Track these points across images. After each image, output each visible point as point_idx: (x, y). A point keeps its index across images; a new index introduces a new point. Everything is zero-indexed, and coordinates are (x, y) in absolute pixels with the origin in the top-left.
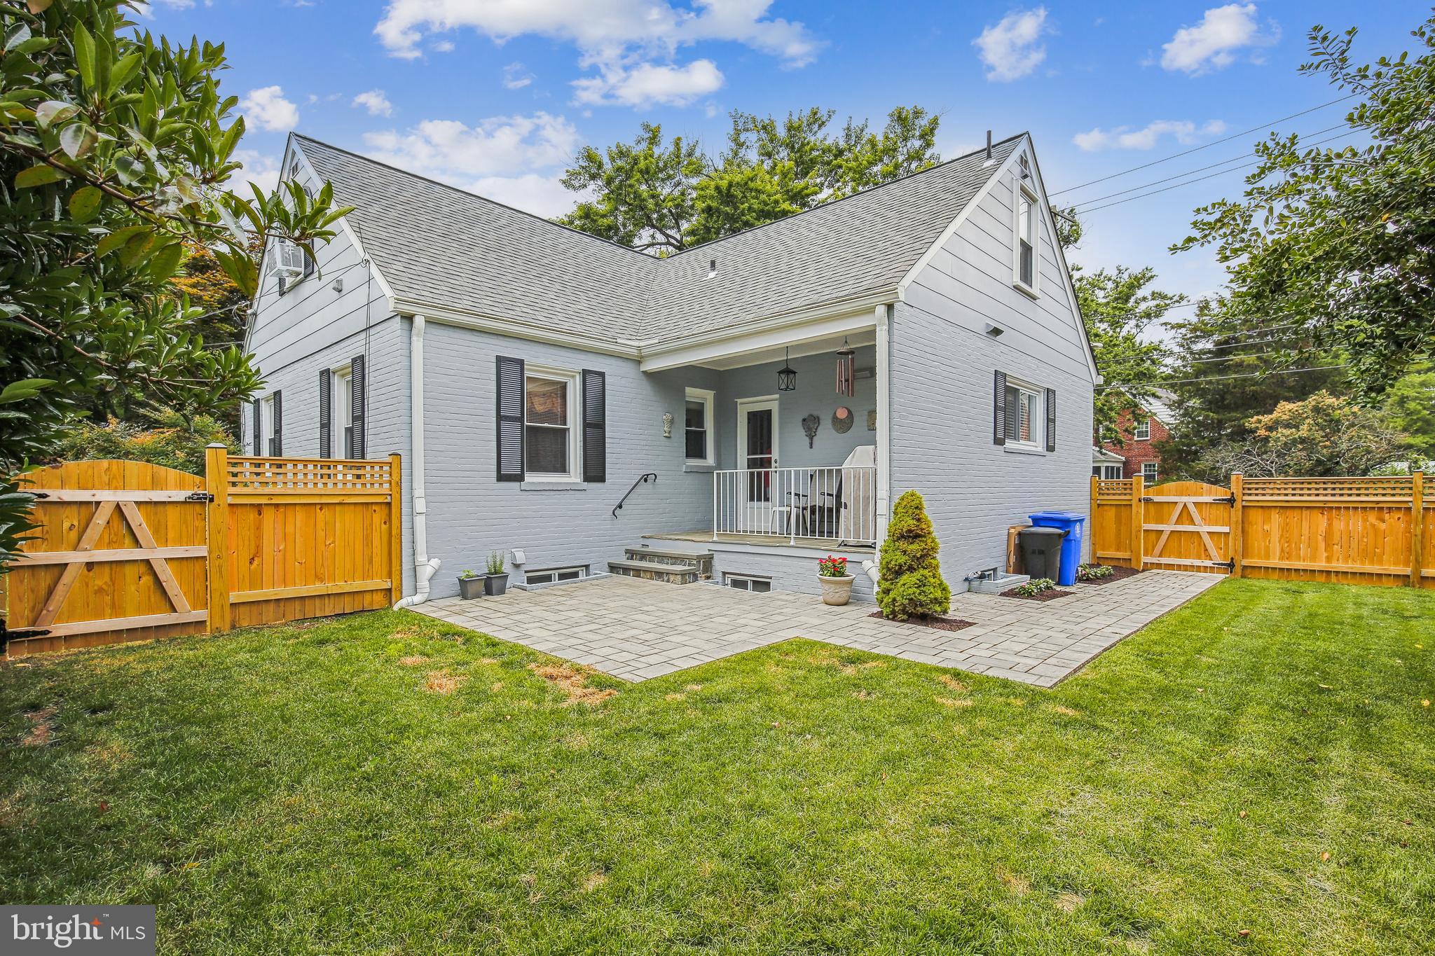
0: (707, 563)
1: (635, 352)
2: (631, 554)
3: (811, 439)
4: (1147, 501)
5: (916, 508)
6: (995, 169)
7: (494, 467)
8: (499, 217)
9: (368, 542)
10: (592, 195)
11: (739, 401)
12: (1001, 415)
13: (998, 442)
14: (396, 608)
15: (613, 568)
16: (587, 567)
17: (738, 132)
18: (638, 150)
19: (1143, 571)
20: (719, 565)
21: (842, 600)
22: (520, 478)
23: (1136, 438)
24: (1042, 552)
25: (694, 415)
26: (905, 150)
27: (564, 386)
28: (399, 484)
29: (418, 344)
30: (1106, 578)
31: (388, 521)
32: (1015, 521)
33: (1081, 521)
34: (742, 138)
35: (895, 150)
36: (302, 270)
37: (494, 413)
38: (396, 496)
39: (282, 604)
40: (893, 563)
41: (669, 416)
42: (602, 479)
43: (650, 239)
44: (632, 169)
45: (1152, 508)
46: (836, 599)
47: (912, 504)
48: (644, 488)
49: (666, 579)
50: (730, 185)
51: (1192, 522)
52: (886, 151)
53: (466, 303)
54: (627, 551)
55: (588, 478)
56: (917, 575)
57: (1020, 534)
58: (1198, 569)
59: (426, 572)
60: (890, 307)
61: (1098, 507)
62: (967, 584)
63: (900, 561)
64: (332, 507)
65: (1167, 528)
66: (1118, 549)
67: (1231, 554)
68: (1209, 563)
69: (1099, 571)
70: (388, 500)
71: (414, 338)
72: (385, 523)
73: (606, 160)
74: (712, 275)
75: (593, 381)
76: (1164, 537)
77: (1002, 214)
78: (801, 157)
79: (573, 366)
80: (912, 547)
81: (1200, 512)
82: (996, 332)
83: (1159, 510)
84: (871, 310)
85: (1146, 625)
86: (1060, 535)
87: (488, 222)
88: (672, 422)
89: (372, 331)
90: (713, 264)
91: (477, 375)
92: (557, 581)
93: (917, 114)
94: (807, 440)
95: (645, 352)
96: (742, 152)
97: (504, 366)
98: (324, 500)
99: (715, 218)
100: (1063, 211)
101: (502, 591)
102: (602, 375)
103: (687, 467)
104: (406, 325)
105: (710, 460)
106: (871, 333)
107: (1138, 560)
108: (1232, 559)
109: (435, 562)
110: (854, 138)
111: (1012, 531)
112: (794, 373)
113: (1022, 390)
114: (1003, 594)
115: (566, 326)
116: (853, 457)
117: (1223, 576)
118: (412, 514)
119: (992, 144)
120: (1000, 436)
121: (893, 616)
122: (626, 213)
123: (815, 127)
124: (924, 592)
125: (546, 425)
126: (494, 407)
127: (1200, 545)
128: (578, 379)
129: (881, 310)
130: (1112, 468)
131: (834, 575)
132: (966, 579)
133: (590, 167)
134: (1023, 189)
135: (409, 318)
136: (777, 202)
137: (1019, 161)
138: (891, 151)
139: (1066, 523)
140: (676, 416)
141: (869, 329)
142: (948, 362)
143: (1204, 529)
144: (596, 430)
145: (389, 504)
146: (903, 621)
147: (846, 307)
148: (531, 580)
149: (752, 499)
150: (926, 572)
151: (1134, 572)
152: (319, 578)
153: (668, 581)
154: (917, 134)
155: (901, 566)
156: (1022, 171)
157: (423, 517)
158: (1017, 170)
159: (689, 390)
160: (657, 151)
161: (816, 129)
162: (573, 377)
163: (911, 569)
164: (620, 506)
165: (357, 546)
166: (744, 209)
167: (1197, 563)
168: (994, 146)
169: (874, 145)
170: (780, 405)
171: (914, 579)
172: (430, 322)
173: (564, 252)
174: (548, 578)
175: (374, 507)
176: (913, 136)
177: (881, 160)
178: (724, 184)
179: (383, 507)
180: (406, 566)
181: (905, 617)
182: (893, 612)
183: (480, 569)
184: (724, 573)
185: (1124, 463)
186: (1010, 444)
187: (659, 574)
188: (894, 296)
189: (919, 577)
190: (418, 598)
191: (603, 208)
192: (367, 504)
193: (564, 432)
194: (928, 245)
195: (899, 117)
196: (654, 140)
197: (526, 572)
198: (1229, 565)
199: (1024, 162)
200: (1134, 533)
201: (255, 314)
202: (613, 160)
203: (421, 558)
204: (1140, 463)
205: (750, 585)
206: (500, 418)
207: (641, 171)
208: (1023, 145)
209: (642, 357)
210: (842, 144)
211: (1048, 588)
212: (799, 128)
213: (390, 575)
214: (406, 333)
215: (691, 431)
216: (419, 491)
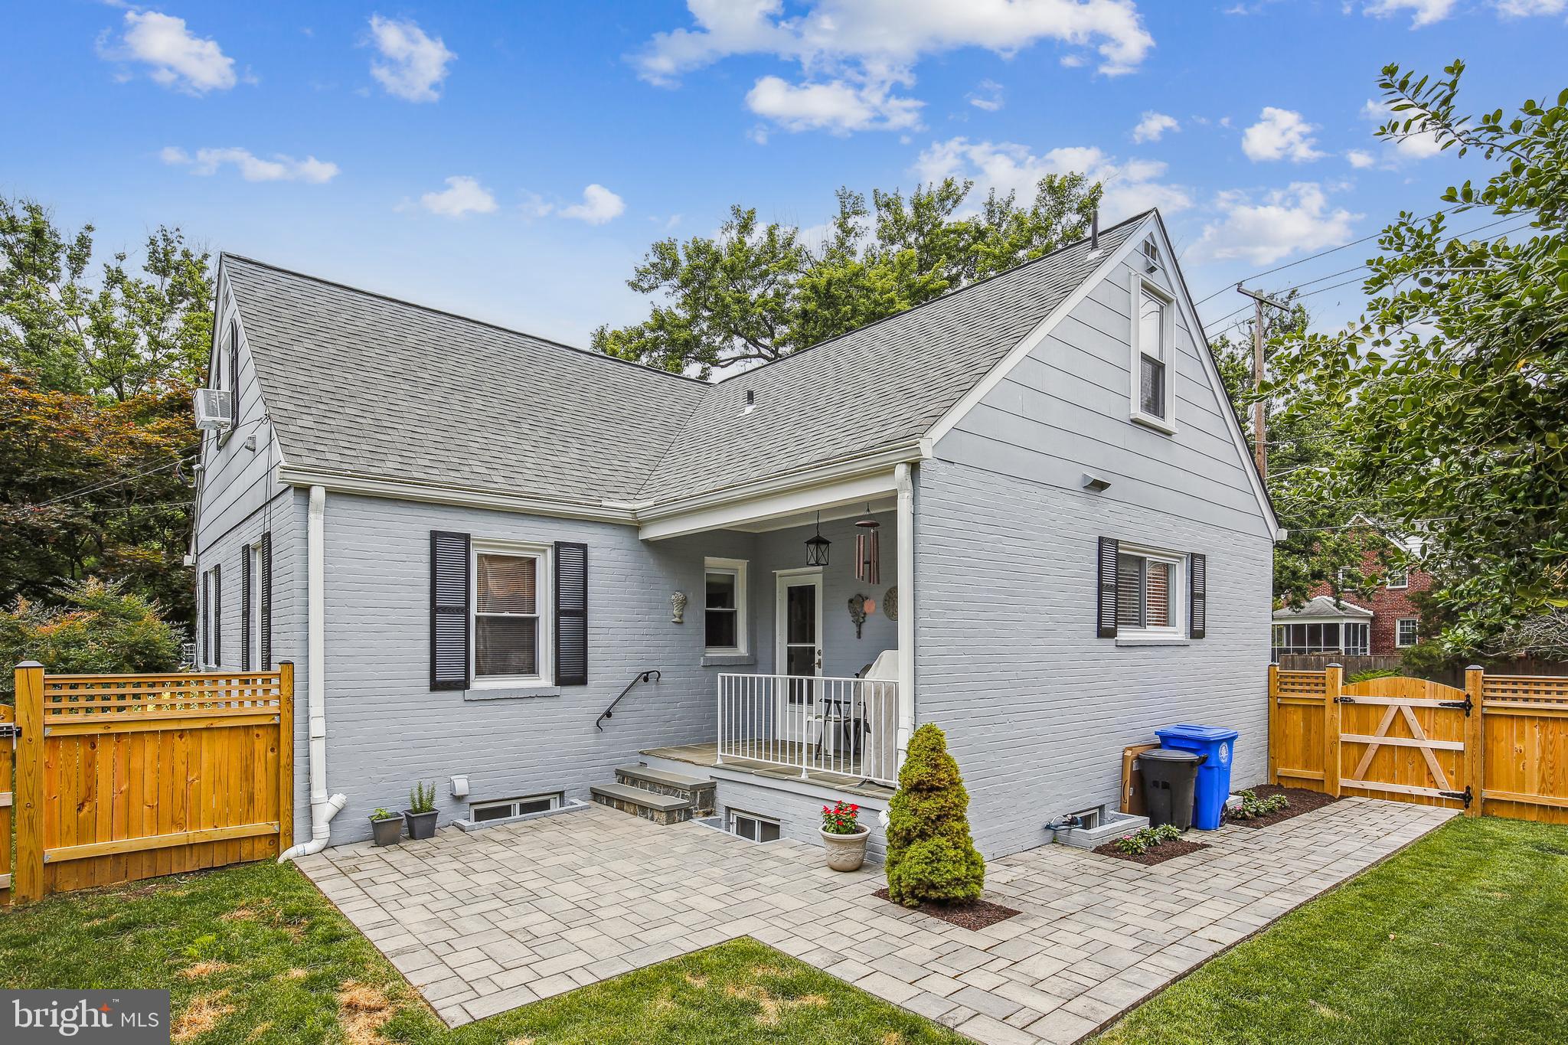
0: (704, 798)
1: (628, 516)
2: (623, 776)
3: (859, 626)
4: (1347, 702)
5: (933, 749)
6: (1098, 264)
7: (426, 673)
8: (492, 342)
9: (248, 775)
10: (668, 299)
11: (778, 572)
12: (1109, 598)
13: (1105, 633)
14: (281, 860)
15: (597, 795)
16: (561, 794)
17: (845, 216)
18: (722, 241)
19: (1342, 797)
20: (725, 796)
21: (849, 865)
22: (464, 685)
23: (1388, 587)
24: (1166, 786)
25: (719, 593)
26: (1059, 228)
27: (532, 562)
28: (290, 700)
29: (316, 522)
30: (1274, 816)
31: (275, 748)
32: (1134, 741)
33: (1230, 740)
34: (851, 223)
35: (1047, 229)
36: (229, 420)
37: (427, 603)
38: (286, 715)
39: (123, 860)
40: (899, 826)
41: (681, 596)
42: (581, 680)
43: (743, 349)
44: (713, 268)
45: (1353, 713)
46: (841, 861)
47: (927, 744)
48: (643, 691)
49: (650, 815)
50: (829, 283)
51: (1410, 734)
52: (1036, 229)
53: (390, 466)
54: (618, 772)
55: (560, 681)
56: (930, 845)
57: (1138, 758)
58: (1420, 799)
59: (324, 812)
60: (914, 467)
61: (1277, 708)
62: (1050, 833)
63: (907, 824)
64: (198, 733)
65: (1374, 740)
66: (1307, 766)
67: (1467, 782)
68: (1433, 792)
69: (1262, 806)
70: (276, 721)
71: (311, 515)
72: (272, 750)
73: (682, 256)
74: (749, 409)
75: (571, 558)
76: (1370, 753)
77: (1112, 323)
78: (932, 241)
79: (541, 538)
80: (926, 805)
81: (1421, 720)
82: (1099, 486)
83: (1363, 715)
84: (889, 471)
85: (1275, 921)
86: (1192, 763)
87: (470, 352)
88: (684, 603)
89: (274, 504)
90: (750, 396)
91: (404, 557)
92: (518, 816)
93: (1075, 181)
94: (855, 629)
95: (641, 516)
96: (851, 241)
97: (441, 543)
98: (184, 726)
99: (812, 324)
100: (1272, 296)
101: (430, 833)
102: (583, 547)
103: (706, 659)
104: (301, 500)
105: (742, 649)
106: (892, 499)
107: (1334, 783)
108: (1468, 788)
109: (338, 799)
110: (998, 215)
111: (1128, 753)
112: (827, 543)
113: (1150, 558)
114: (1099, 850)
115: (530, 488)
116: (879, 663)
117: (1456, 812)
118: (307, 738)
119: (1100, 230)
120: (1108, 624)
121: (899, 899)
122: (710, 319)
123: (949, 204)
124: (938, 870)
125: (506, 614)
126: (427, 596)
127: (1421, 766)
128: (550, 553)
129: (901, 471)
130: (1356, 625)
131: (838, 831)
132: (1048, 827)
133: (663, 262)
134: (1145, 286)
135: (304, 491)
136: (891, 301)
137: (1142, 249)
138: (1042, 229)
139: (1205, 745)
140: (690, 596)
141: (888, 495)
142: (1015, 532)
143: (1428, 744)
144: (576, 619)
145: (277, 726)
146: (912, 907)
147: (860, 466)
148: (480, 815)
149: (792, 700)
150: (943, 841)
151: (1327, 799)
152: (177, 824)
153: (652, 819)
154: (1076, 206)
155: (909, 831)
156: (1148, 262)
157: (322, 742)
158: (1139, 262)
159: (710, 561)
160: (749, 241)
161: (949, 207)
162: (544, 551)
163: (923, 836)
164: (609, 714)
165: (231, 782)
166: (846, 312)
167: (1417, 790)
168: (1101, 234)
169: (1021, 224)
170: (824, 579)
171: (925, 851)
172: (331, 493)
173: (571, 384)
174: (505, 811)
175: (256, 731)
176: (1070, 209)
177: (1029, 241)
178: (822, 282)
179: (270, 730)
180: (299, 804)
181: (915, 902)
182: (899, 894)
183: (398, 804)
184: (728, 809)
185: (1372, 619)
186: (1125, 634)
187: (643, 809)
188: (916, 452)
189: (932, 848)
190: (311, 847)
191: (682, 314)
192: (248, 727)
193: (533, 621)
194: (978, 377)
195: (1051, 187)
196: (745, 227)
197: (471, 804)
198: (1463, 796)
199: (1150, 250)
200: (1327, 746)
201: (203, 470)
202: (689, 257)
203: (319, 794)
204: (1394, 619)
205: (758, 830)
206: (434, 609)
207: (724, 269)
208: (1149, 227)
209: (640, 522)
210: (984, 224)
211: (1169, 838)
212: (929, 206)
213: (277, 816)
214: (300, 509)
215: (712, 612)
216: (317, 708)
